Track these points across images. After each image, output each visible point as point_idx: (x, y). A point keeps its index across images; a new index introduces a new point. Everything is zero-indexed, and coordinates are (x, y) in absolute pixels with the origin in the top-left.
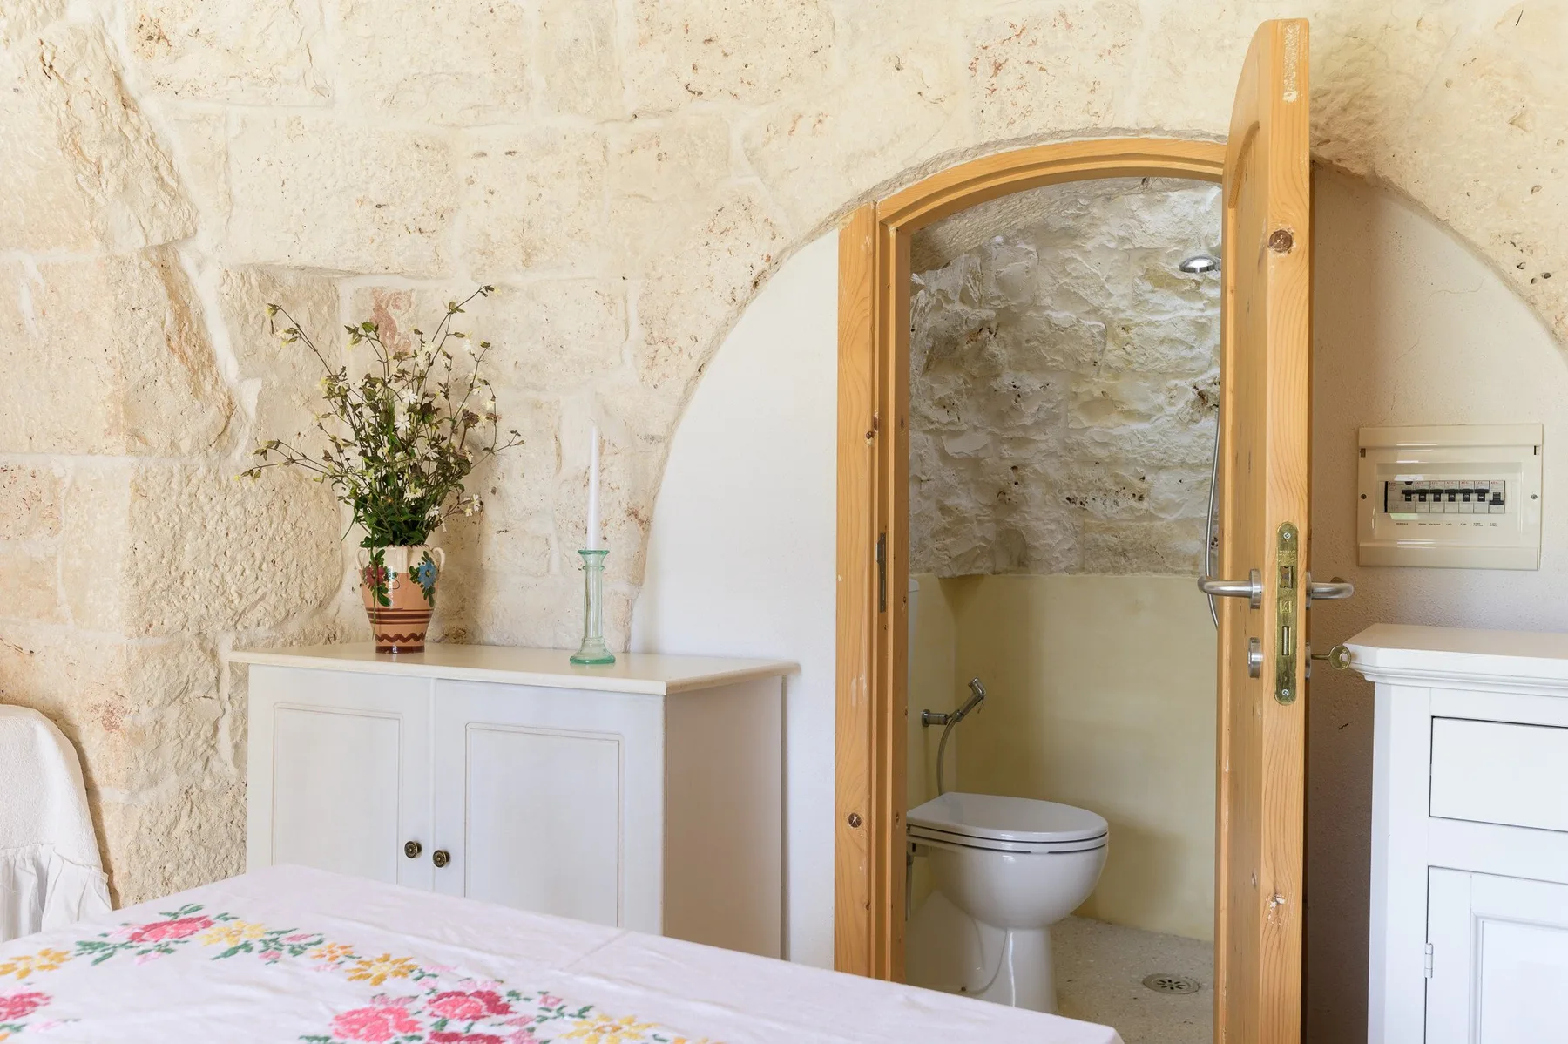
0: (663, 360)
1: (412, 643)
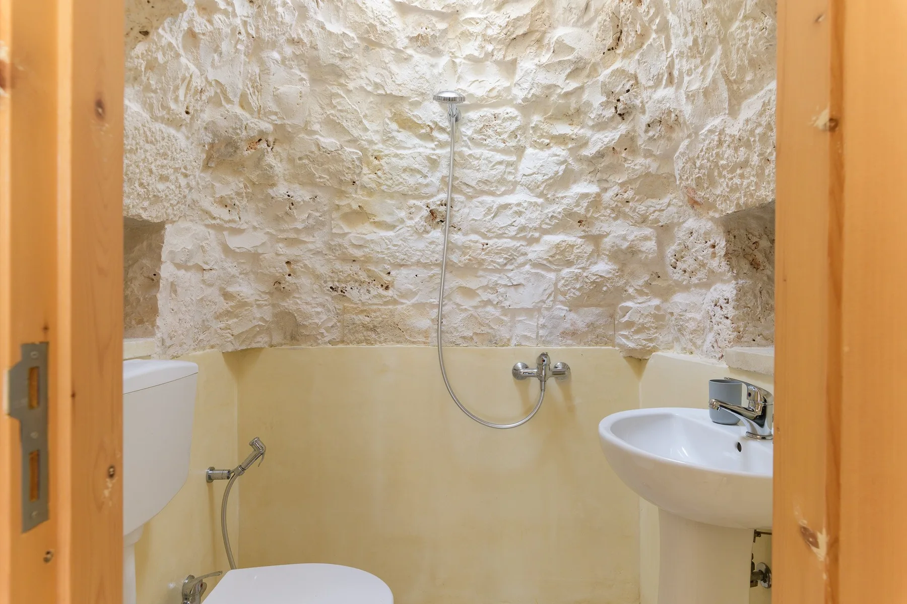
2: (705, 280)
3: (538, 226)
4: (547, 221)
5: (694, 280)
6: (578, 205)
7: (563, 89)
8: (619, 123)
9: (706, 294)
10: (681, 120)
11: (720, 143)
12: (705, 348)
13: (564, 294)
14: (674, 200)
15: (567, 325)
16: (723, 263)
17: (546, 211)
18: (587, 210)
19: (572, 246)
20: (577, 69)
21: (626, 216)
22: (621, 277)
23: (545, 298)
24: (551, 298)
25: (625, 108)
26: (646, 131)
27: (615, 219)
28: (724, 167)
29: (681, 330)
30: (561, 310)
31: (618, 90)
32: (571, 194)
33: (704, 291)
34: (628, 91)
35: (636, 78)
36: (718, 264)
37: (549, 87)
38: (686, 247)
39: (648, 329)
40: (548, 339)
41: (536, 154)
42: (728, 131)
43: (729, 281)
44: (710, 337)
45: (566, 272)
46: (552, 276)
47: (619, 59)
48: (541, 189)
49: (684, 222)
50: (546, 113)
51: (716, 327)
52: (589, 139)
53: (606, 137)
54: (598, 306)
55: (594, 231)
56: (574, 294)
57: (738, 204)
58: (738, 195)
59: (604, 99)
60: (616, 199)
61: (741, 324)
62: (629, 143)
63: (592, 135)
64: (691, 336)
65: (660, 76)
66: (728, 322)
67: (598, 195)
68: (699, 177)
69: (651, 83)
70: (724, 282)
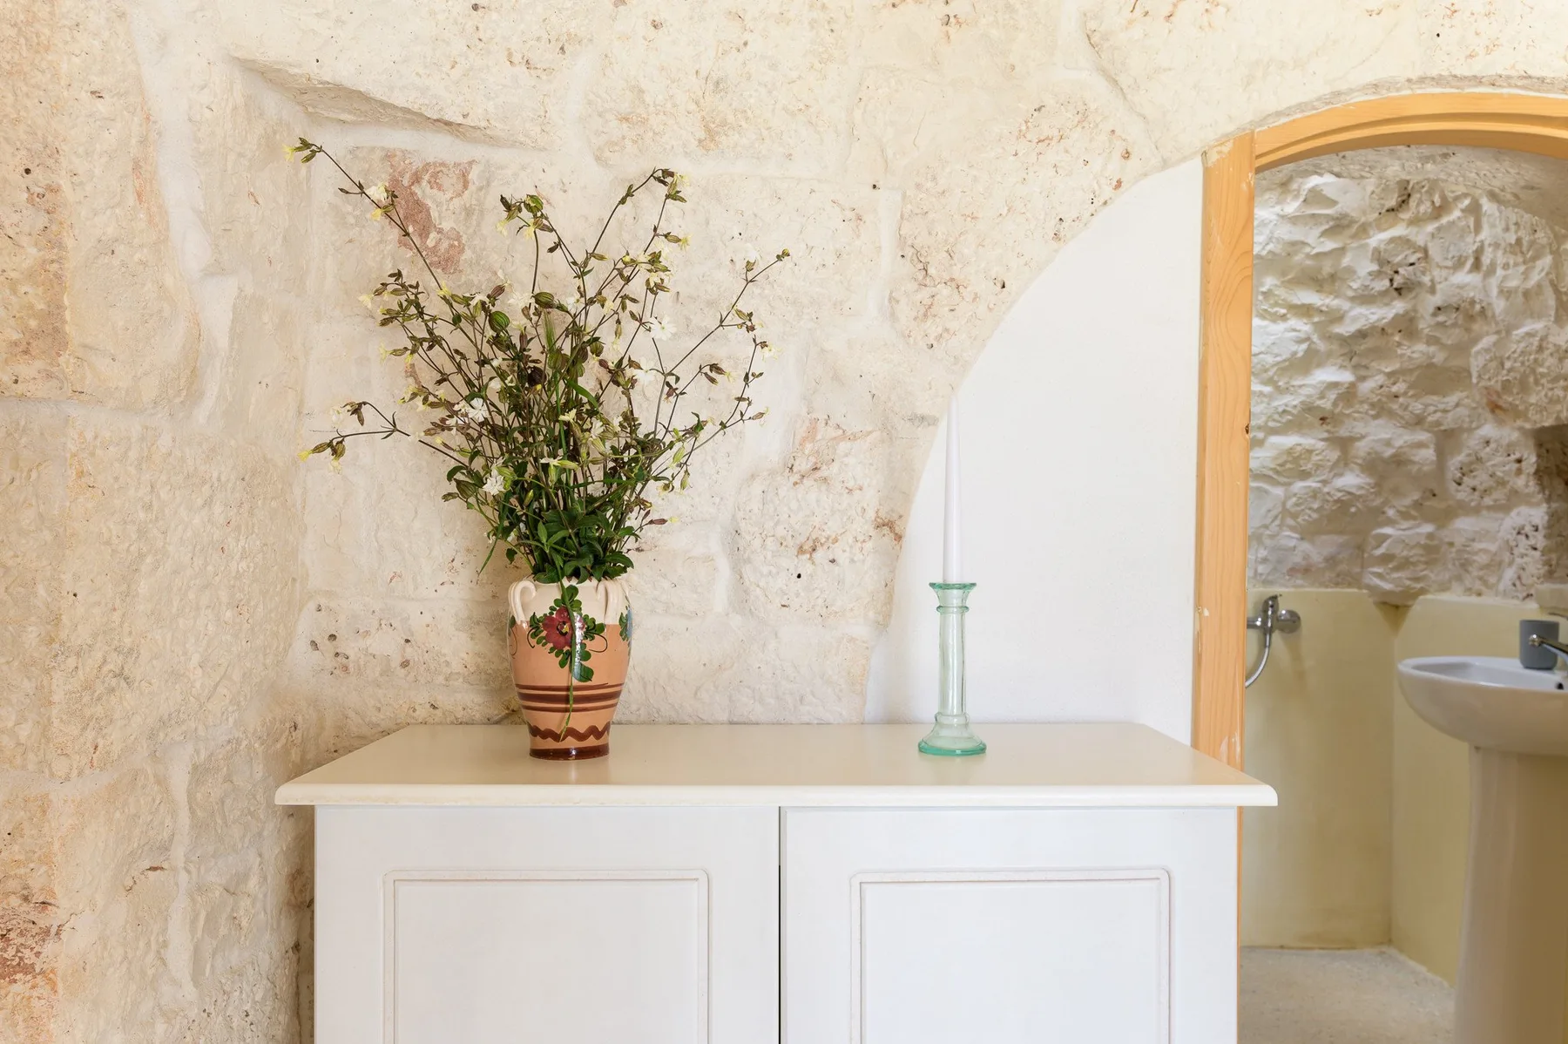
0: (947, 309)
1: (591, 742)
2: (1504, 502)
3: (1262, 424)
4: (1276, 417)
5: (1488, 501)
6: (1322, 397)
7: (1314, 248)
8: (1393, 299)
9: (1503, 519)
10: (1489, 314)
11: (1540, 349)
12: (1501, 587)
13: (1295, 516)
14: (1466, 400)
15: (1297, 559)
16: (1532, 483)
17: (1275, 404)
18: (1335, 404)
19: (1310, 452)
20: (1339, 225)
21: (1391, 414)
22: (1377, 494)
23: (1268, 521)
24: (1277, 522)
25: (1404, 283)
26: (1434, 315)
27: (1375, 417)
28: (1543, 375)
29: (1465, 565)
30: (1289, 538)
31: (1398, 259)
32: (1313, 382)
33: (1500, 515)
34: (1412, 264)
35: (1425, 251)
36: (1525, 483)
37: (1294, 244)
38: (1479, 460)
39: (1414, 564)
40: (1270, 578)
41: (1266, 327)
42: (1551, 339)
43: (1538, 504)
44: (1510, 574)
45: (1299, 486)
46: (1278, 492)
47: (1404, 224)
48: (1270, 373)
49: (1478, 427)
50: (1284, 274)
51: (1519, 561)
52: (1346, 312)
53: (1373, 313)
54: (1341, 533)
55: (1343, 432)
56: (1310, 516)
57: (1558, 418)
58: (1558, 407)
59: (1375, 267)
60: (1379, 392)
61: (1554, 556)
62: (1406, 326)
63: (1351, 309)
64: (1481, 573)
65: (1463, 259)
66: (1537, 554)
67: (1352, 385)
68: (1508, 380)
69: (1450, 263)
70: (1530, 504)
